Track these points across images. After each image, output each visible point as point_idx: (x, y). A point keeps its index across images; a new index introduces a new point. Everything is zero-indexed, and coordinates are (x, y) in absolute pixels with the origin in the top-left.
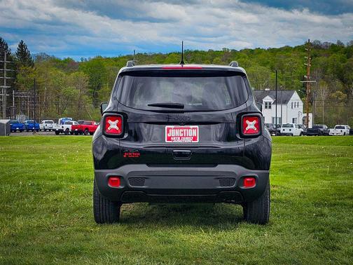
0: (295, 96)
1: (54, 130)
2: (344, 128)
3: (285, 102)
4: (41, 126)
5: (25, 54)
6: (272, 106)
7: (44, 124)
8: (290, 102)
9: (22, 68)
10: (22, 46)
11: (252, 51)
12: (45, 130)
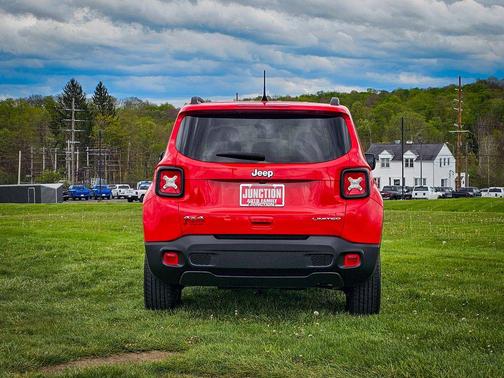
0: (445, 151)
1: (126, 197)
2: (500, 191)
3: (431, 158)
4: (114, 192)
5: (105, 99)
6: (415, 163)
7: (118, 189)
8: (438, 158)
9: (100, 117)
10: (100, 89)
11: (406, 92)
12: (119, 197)
